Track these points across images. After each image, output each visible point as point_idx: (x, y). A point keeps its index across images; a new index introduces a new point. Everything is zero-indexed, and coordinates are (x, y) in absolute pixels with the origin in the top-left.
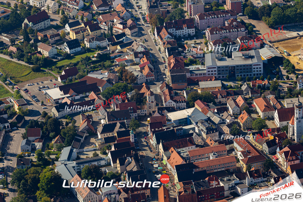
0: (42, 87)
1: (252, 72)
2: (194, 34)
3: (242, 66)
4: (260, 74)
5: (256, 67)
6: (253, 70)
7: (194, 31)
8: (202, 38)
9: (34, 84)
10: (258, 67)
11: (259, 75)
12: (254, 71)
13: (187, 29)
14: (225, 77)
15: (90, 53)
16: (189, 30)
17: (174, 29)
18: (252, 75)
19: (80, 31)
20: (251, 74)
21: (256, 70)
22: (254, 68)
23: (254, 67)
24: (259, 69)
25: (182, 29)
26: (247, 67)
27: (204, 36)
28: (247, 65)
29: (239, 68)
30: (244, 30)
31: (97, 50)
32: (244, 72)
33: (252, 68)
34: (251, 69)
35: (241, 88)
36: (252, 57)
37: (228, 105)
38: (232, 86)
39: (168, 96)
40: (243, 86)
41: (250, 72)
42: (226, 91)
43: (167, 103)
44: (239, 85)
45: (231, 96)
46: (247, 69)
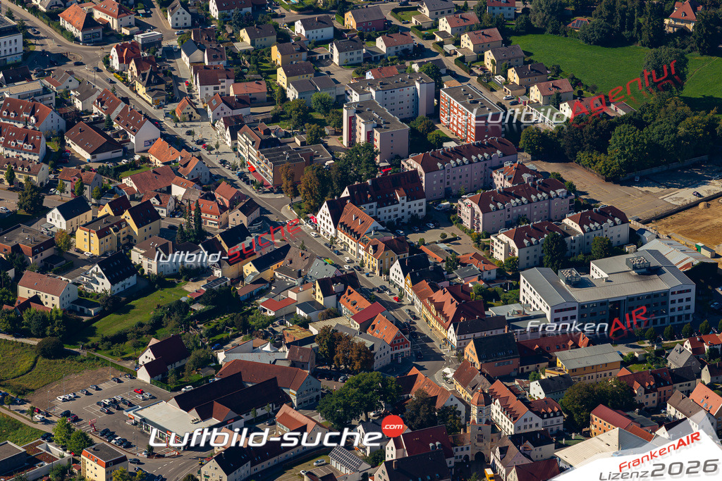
0: (108, 401)
1: (667, 313)
2: (424, 213)
3: (636, 299)
4: (687, 316)
5: (677, 297)
6: (671, 306)
7: (424, 207)
8: (450, 223)
9: (77, 395)
10: (684, 296)
11: (683, 319)
12: (673, 310)
13: (407, 201)
15: (167, 289)
16: (412, 203)
17: (375, 204)
18: (667, 320)
19: (107, 229)
20: (664, 318)
21: (677, 305)
22: (673, 302)
23: (672, 297)
24: (684, 304)
25: (393, 204)
26: (656, 300)
27: (454, 219)
28: (655, 295)
29: (636, 304)
30: (565, 194)
31: (182, 281)
33: (668, 300)
34: (665, 303)
35: (667, 361)
36: (657, 271)
37: (676, 412)
38: (637, 355)
39: (514, 402)
40: (673, 354)
41: (663, 314)
42: (652, 373)
43: (521, 422)
44: (653, 353)
45: (666, 385)
46: (656, 305)
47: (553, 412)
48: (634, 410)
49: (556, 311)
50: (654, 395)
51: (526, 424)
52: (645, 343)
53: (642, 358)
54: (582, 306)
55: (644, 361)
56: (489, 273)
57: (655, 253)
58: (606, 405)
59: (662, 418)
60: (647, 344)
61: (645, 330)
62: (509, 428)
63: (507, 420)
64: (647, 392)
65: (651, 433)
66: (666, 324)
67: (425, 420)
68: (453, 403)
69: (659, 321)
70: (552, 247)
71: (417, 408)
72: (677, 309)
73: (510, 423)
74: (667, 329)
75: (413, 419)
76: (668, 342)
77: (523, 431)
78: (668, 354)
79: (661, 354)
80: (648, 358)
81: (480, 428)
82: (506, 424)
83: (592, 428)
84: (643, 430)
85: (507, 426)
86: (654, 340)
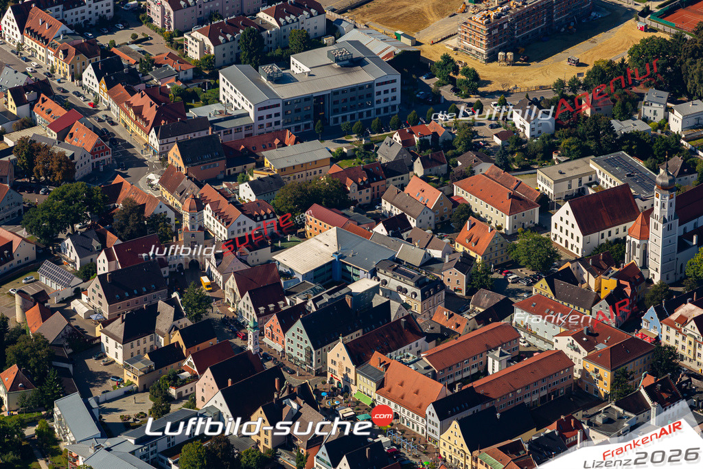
1: (372, 105)
3: (340, 93)
4: (394, 107)
5: (382, 88)
6: (376, 98)
8: (139, 23)
10: (389, 87)
11: (390, 110)
12: (378, 102)
14: (302, 127)
18: (373, 113)
20: (370, 111)
21: (383, 96)
22: (379, 93)
23: (377, 89)
24: (390, 95)
26: (360, 93)
27: (143, 19)
28: (361, 87)
29: (340, 97)
32: (353, 108)
33: (373, 92)
34: (370, 96)
35: (377, 155)
36: (359, 62)
37: (392, 207)
38: (345, 150)
39: (226, 206)
40: (383, 147)
41: (368, 106)
42: (364, 169)
43: (234, 226)
44: (361, 147)
45: (378, 180)
46: (360, 97)
47: (266, 214)
48: (348, 208)
49: (260, 109)
50: (368, 191)
51: (239, 228)
52: (352, 138)
53: (351, 154)
54: (285, 103)
55: (354, 157)
56: (186, 73)
57: (357, 44)
58: (321, 204)
59: (378, 214)
60: (354, 138)
61: (352, 124)
62: (222, 233)
63: (220, 225)
64: (360, 188)
65: (369, 230)
66: (372, 117)
67: (135, 229)
68: (162, 210)
69: (365, 114)
70: (248, 43)
71: (126, 217)
72: (382, 101)
73: (223, 228)
74: (375, 122)
75: (122, 229)
76: (376, 135)
77: (236, 236)
78: (377, 148)
79: (370, 149)
80: (357, 152)
81: (193, 235)
82: (219, 229)
83: (307, 228)
84: (360, 227)
85: (220, 231)
86: (362, 133)
